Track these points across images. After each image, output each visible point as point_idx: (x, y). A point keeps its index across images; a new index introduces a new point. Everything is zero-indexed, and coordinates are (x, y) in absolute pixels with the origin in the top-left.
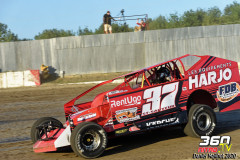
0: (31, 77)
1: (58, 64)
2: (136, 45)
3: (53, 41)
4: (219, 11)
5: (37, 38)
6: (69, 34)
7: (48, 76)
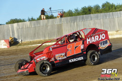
0: (5, 43)
1: (18, 36)
2: (58, 25)
3: (15, 25)
4: (99, 7)
5: (7, 23)
6: (24, 21)
7: (14, 42)
